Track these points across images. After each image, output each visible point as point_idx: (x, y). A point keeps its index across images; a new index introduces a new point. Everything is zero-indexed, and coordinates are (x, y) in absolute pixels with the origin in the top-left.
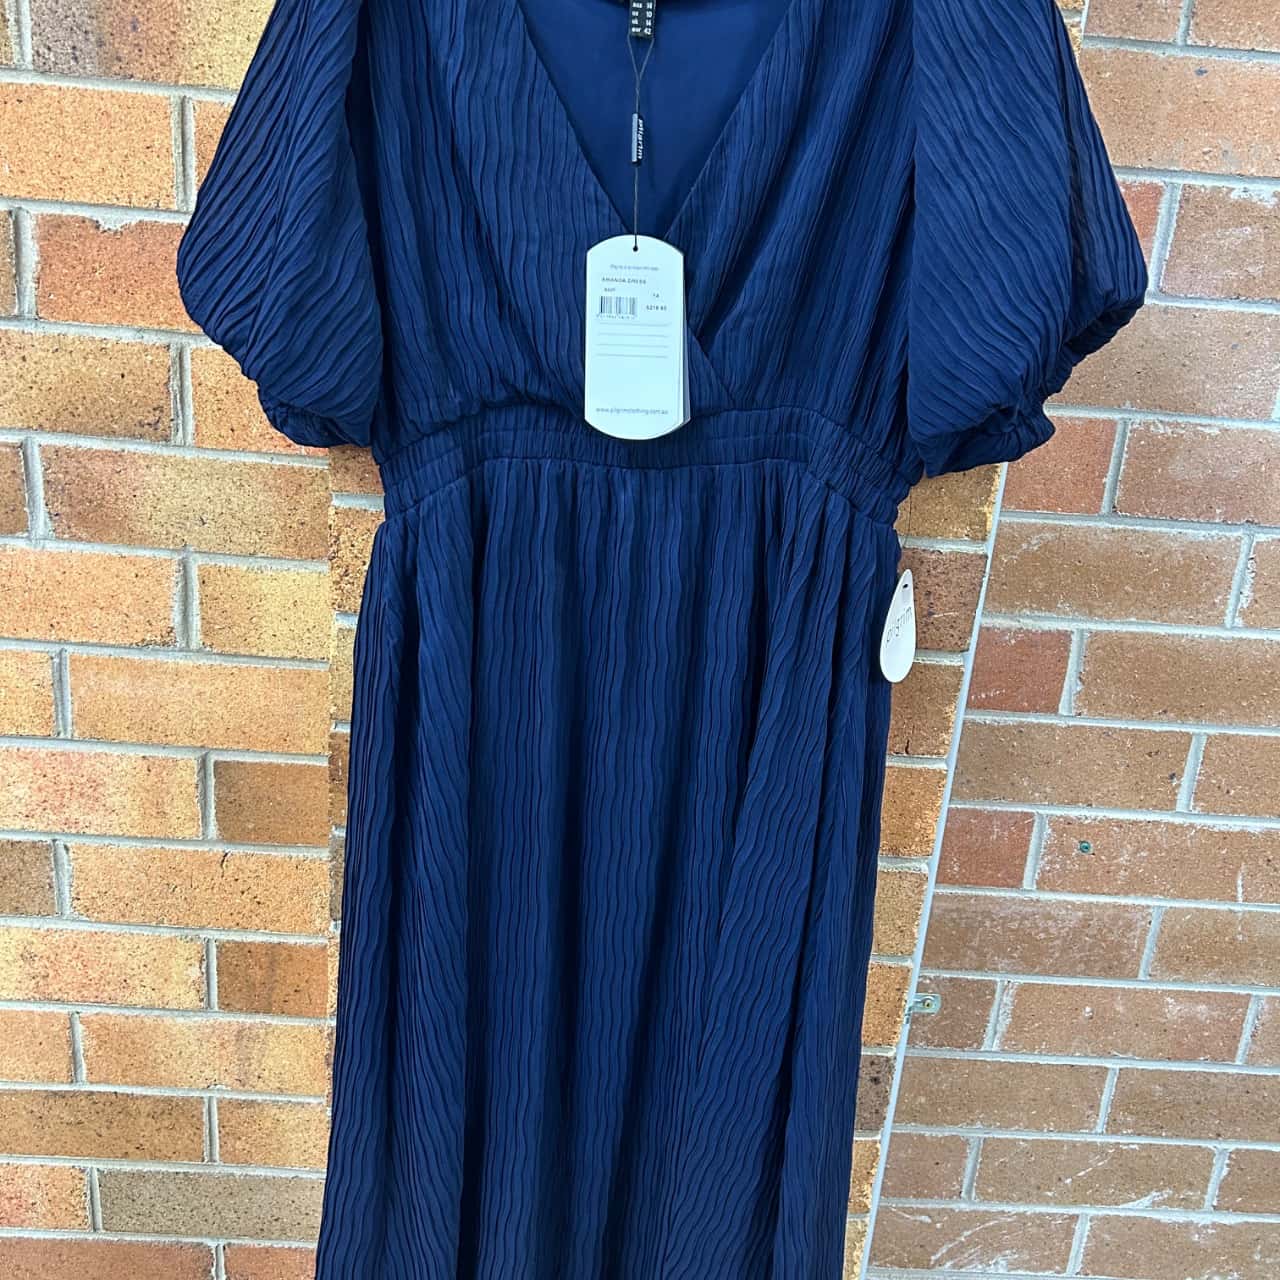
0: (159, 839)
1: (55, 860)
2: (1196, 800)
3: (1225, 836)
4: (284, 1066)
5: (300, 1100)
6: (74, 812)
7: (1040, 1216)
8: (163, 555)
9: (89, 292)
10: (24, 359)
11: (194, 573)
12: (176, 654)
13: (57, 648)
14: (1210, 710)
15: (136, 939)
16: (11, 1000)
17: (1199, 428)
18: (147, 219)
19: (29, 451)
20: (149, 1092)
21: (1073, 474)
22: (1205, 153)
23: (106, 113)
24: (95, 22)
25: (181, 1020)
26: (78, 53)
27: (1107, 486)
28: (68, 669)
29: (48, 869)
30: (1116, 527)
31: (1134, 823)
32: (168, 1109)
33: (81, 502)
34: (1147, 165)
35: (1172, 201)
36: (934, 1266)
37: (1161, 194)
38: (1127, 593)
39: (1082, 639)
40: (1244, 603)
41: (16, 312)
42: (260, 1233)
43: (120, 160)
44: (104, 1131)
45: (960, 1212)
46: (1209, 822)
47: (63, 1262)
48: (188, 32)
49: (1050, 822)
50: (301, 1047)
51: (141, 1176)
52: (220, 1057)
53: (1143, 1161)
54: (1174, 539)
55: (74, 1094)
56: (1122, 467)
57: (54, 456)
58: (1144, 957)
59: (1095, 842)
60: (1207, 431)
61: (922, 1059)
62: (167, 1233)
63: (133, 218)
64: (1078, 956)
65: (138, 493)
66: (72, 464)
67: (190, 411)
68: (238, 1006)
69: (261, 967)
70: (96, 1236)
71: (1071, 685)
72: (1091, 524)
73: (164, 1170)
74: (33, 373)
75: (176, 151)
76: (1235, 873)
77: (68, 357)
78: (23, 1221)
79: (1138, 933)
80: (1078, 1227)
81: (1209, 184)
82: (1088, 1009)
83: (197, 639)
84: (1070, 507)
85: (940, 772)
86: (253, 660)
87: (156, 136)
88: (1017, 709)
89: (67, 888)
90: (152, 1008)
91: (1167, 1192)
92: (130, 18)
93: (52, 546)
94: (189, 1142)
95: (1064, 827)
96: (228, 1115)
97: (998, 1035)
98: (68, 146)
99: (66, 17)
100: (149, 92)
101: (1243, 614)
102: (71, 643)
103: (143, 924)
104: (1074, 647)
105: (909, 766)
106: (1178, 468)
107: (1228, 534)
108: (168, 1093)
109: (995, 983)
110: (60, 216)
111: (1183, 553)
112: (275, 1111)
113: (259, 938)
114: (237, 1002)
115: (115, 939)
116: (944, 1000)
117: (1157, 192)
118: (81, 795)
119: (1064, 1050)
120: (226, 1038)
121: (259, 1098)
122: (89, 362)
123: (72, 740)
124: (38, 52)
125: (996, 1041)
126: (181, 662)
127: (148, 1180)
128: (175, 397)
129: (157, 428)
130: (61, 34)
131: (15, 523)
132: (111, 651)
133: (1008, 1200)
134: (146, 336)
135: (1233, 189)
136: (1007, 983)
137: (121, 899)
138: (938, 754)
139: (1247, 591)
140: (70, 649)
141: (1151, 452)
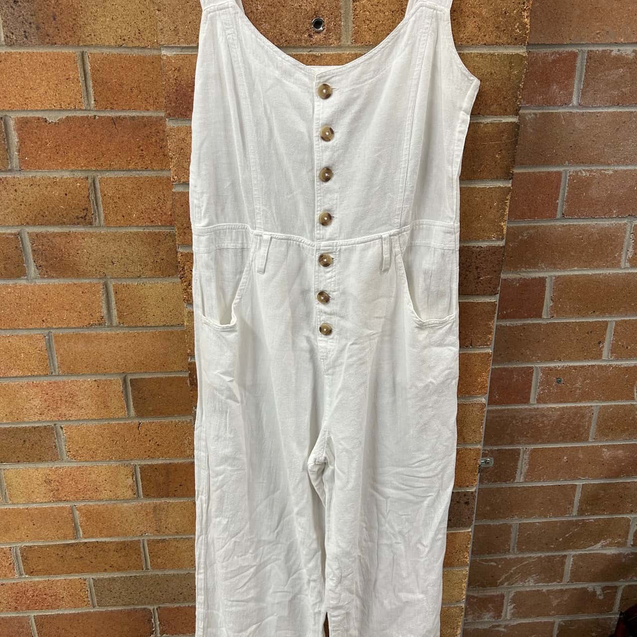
0: (106, 419)
1: (57, 434)
2: (612, 353)
3: (627, 369)
4: (177, 522)
5: (187, 537)
6: (63, 410)
7: (548, 556)
8: (95, 281)
9: (45, 154)
10: (16, 190)
11: (111, 289)
12: (106, 329)
13: (47, 331)
14: (615, 309)
15: (100, 468)
16: (42, 502)
17: (603, 171)
18: (70, 115)
19: (23, 236)
20: (113, 540)
21: (542, 200)
22: (597, 34)
23: (45, 64)
24: (34, 17)
25: (126, 504)
26: (27, 34)
27: (559, 205)
28: (53, 341)
29: (53, 438)
30: (565, 224)
31: (582, 367)
32: (124, 547)
33: (52, 259)
34: (569, 42)
35: (582, 59)
36: (499, 585)
37: (577, 56)
38: (571, 256)
39: (551, 280)
40: (630, 255)
41: (9, 167)
42: (174, 600)
43: (53, 86)
44: (93, 560)
45: (510, 559)
46: (619, 363)
47: (79, 623)
48: (82, 18)
49: (541, 370)
50: (185, 511)
51: (114, 579)
52: (146, 520)
53: (597, 527)
54: (594, 227)
55: (77, 544)
56: (566, 194)
57: (35, 238)
58: (591, 430)
59: (564, 377)
60: (606, 172)
61: (486, 488)
62: (128, 605)
63: (63, 115)
64: (559, 433)
65: (79, 252)
66: (45, 240)
67: (101, 209)
68: (153, 495)
69: (162, 476)
70: (95, 610)
71: (548, 303)
72: (553, 223)
73: (124, 575)
74: (21, 197)
75: (81, 79)
76: (632, 386)
77: (38, 188)
78: (59, 606)
79: (587, 419)
80: (567, 560)
81: (601, 49)
82: (565, 458)
83: (115, 320)
84: (542, 216)
85: (489, 354)
86: (144, 328)
87: (71, 73)
88: (522, 317)
89: (64, 447)
90: (111, 500)
91: (608, 541)
92: (52, 14)
93: (39, 282)
94: (135, 561)
95: (548, 372)
96: (153, 547)
97: (522, 475)
98: (27, 82)
99: (20, 16)
100: (65, 50)
101: (630, 261)
102: (53, 329)
103: (102, 461)
104: (548, 285)
105: (473, 352)
106: (594, 192)
107: (620, 222)
108: (122, 539)
109: (519, 449)
110: (27, 117)
111: (598, 234)
112: (175, 543)
113: (160, 462)
114: (153, 493)
115: (89, 469)
116: (495, 459)
117: (575, 55)
118: (66, 401)
119: (555, 478)
120: (148, 510)
121: (167, 538)
122: (48, 189)
123: (58, 376)
124: (7, 36)
125: (522, 477)
126: (109, 333)
127: (117, 581)
128: (93, 202)
129: (85, 219)
130: (18, 25)
131: (19, 271)
132: (74, 330)
133: (532, 551)
134: (76, 174)
135: (612, 51)
136: (525, 449)
137: (91, 449)
138: (488, 345)
139: (631, 249)
140: (53, 331)
141: (579, 185)
